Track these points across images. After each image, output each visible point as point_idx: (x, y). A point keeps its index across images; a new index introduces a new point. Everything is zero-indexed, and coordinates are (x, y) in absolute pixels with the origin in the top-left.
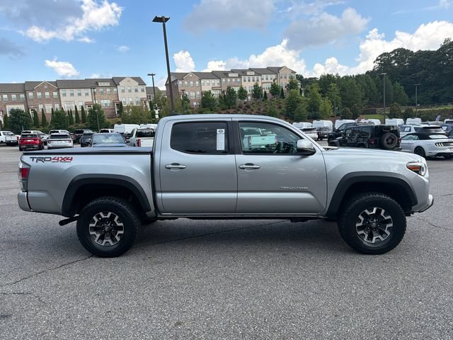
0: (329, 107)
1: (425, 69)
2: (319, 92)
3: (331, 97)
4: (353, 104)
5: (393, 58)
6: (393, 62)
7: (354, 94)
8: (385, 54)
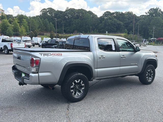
0: (24, 30)
1: (60, 18)
2: (18, 23)
3: (24, 26)
4: (34, 30)
5: (48, 11)
6: (48, 13)
7: (34, 25)
8: (44, 9)
